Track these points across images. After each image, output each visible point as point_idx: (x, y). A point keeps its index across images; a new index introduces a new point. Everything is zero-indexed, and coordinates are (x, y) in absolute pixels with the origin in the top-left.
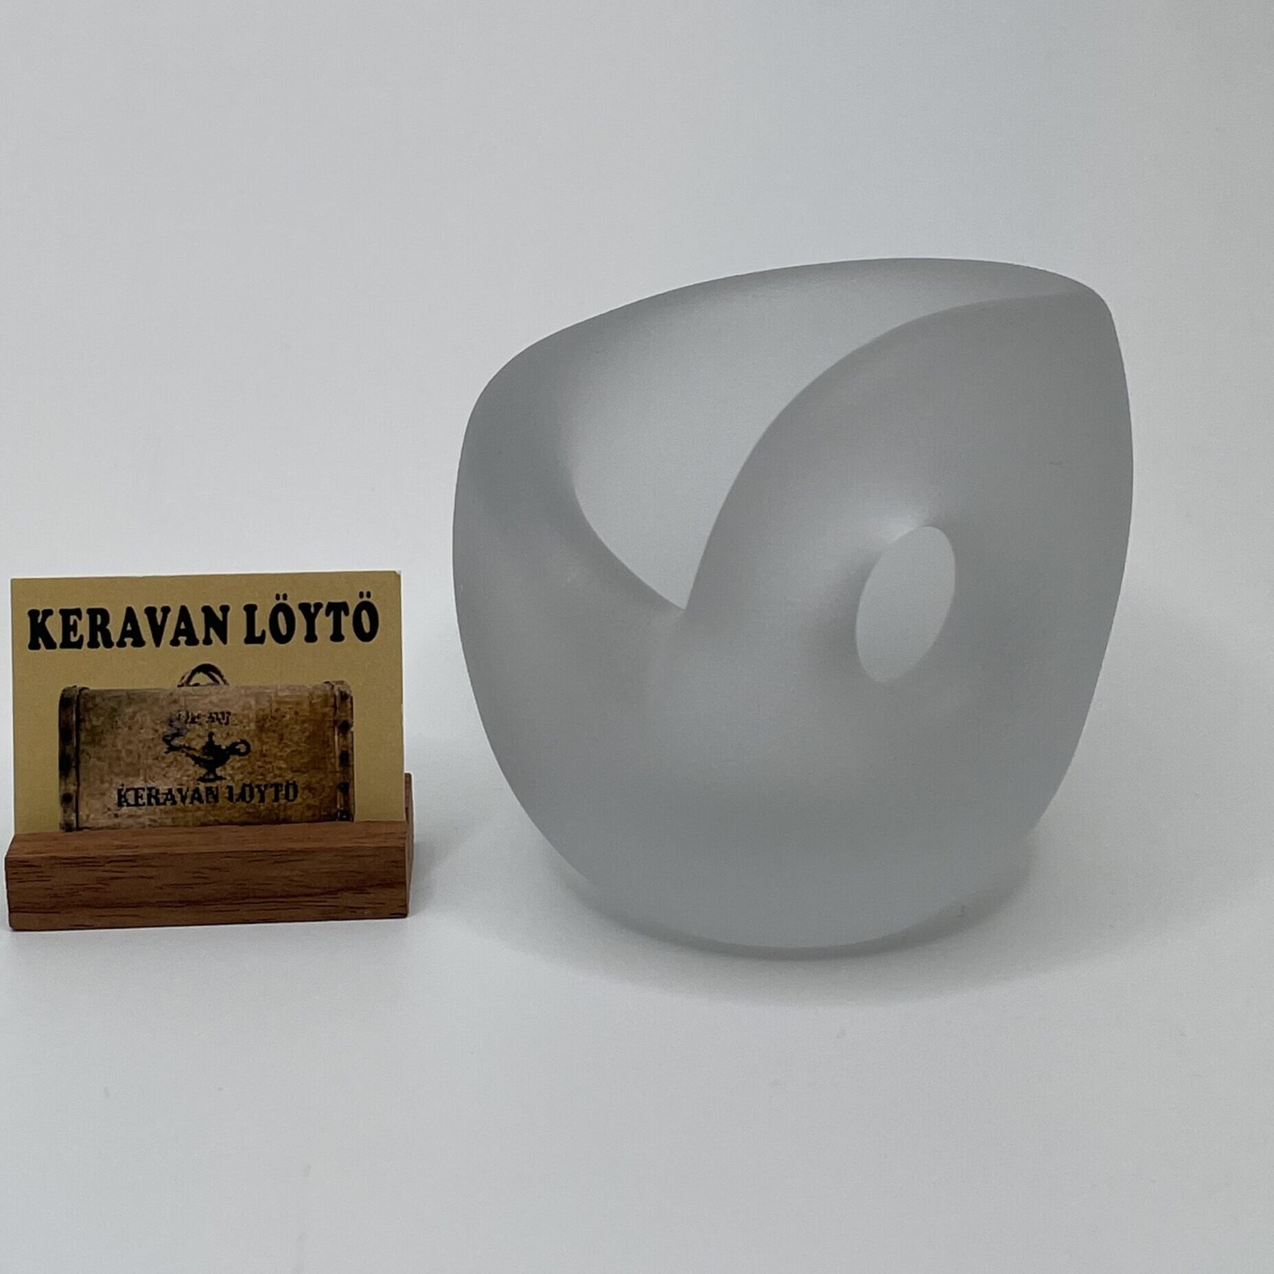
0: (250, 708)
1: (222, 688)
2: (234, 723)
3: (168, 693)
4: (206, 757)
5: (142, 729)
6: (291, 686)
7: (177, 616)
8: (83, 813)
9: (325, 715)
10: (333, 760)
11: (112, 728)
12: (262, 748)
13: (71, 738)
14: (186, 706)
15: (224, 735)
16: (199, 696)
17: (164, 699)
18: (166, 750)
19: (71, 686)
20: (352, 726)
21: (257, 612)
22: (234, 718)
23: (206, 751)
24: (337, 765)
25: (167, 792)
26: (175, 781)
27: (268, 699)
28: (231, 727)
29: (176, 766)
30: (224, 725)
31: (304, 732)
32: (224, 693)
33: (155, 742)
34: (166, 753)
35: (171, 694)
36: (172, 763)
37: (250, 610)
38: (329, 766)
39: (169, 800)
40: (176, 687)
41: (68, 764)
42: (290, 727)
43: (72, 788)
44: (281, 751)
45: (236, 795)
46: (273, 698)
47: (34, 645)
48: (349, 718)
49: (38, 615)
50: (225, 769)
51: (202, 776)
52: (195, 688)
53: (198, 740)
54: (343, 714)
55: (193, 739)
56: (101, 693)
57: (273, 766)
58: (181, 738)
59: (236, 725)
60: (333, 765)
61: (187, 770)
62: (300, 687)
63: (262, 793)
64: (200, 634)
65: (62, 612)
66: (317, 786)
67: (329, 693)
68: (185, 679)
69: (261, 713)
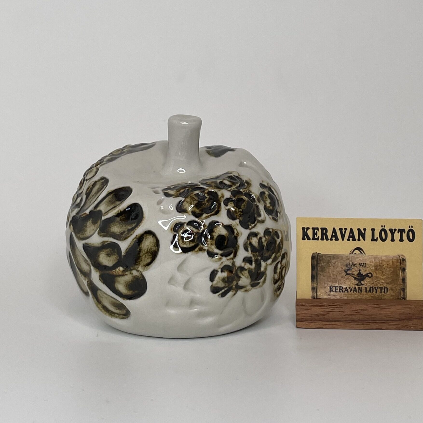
0: (372, 262)
1: (364, 255)
2: (367, 267)
3: (346, 256)
4: (358, 277)
5: (337, 267)
6: (386, 256)
7: (349, 231)
8: (318, 294)
9: (397, 266)
10: (399, 281)
11: (328, 266)
12: (376, 275)
13: (315, 269)
14: (352, 261)
15: (364, 271)
16: (357, 257)
17: (345, 258)
18: (345, 274)
19: (315, 252)
20: (406, 270)
21: (375, 231)
22: (367, 265)
23: (358, 275)
24: (401, 282)
25: (345, 288)
26: (348, 284)
27: (378, 259)
28: (366, 268)
29: (348, 280)
30: (364, 268)
31: (390, 271)
32: (364, 257)
33: (342, 272)
34: (345, 275)
35: (347, 256)
36: (347, 279)
37: (373, 230)
38: (399, 283)
39: (346, 291)
40: (349, 254)
41: (314, 278)
42: (386, 269)
43: (315, 285)
44: (383, 277)
45: (368, 290)
46: (380, 259)
47: (303, 239)
48: (405, 267)
49: (305, 229)
50: (364, 282)
51: (357, 283)
52: (355, 255)
53: (356, 272)
54: (403, 266)
55: (354, 271)
56: (325, 255)
57: (380, 282)
58: (350, 271)
59: (368, 267)
60: (400, 282)
61: (352, 281)
62: (389, 256)
63: (376, 290)
64: (357, 238)
65: (313, 228)
66: (394, 289)
67: (399, 259)
68: (351, 252)
69: (376, 264)
